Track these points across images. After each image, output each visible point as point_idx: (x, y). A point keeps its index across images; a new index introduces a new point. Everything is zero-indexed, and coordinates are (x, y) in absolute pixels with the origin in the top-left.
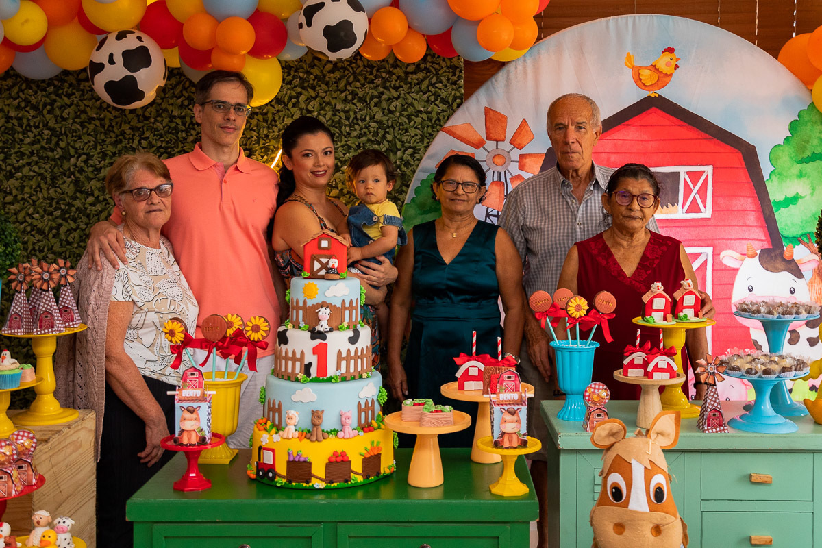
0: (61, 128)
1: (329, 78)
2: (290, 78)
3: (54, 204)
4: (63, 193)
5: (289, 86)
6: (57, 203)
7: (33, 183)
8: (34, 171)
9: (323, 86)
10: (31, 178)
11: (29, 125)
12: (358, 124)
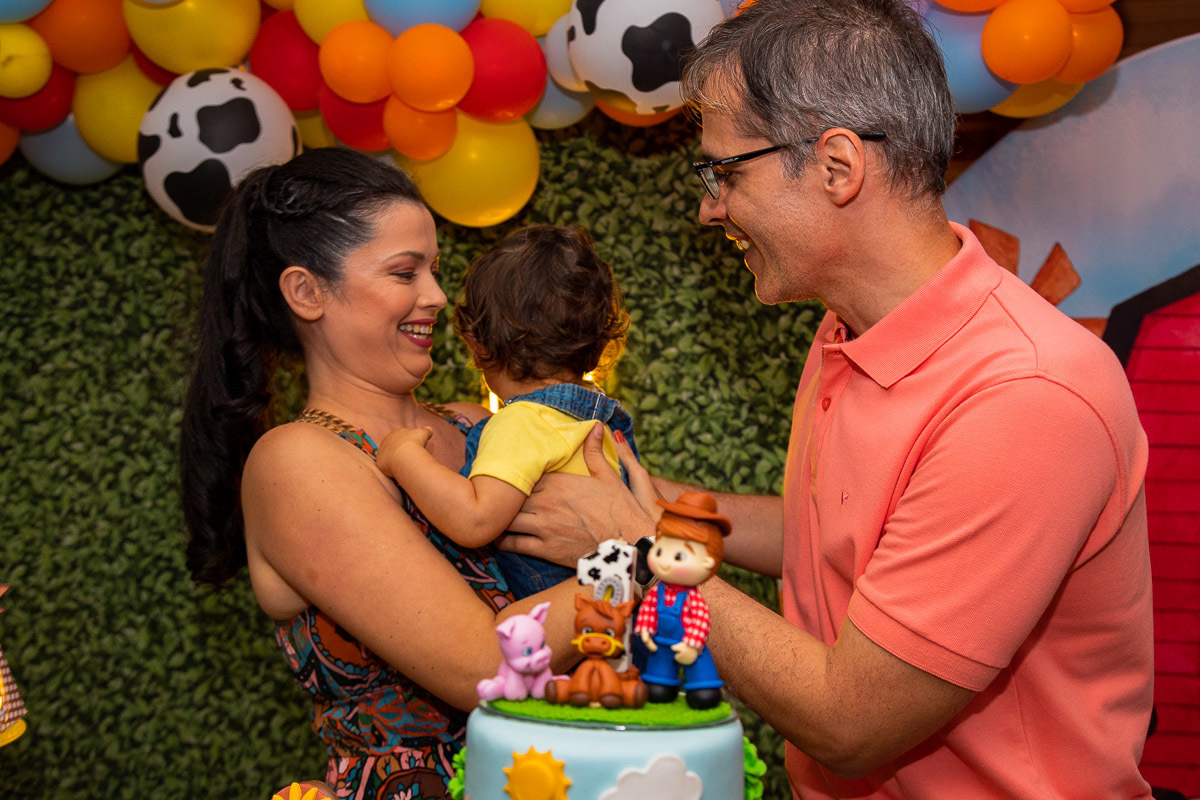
0: (125, 276)
1: (639, 167)
2: (559, 170)
3: (111, 423)
4: (127, 402)
5: (558, 186)
6: (117, 421)
7: (73, 383)
8: (75, 361)
9: (628, 185)
10: (69, 374)
11: (67, 272)
12: (697, 261)
